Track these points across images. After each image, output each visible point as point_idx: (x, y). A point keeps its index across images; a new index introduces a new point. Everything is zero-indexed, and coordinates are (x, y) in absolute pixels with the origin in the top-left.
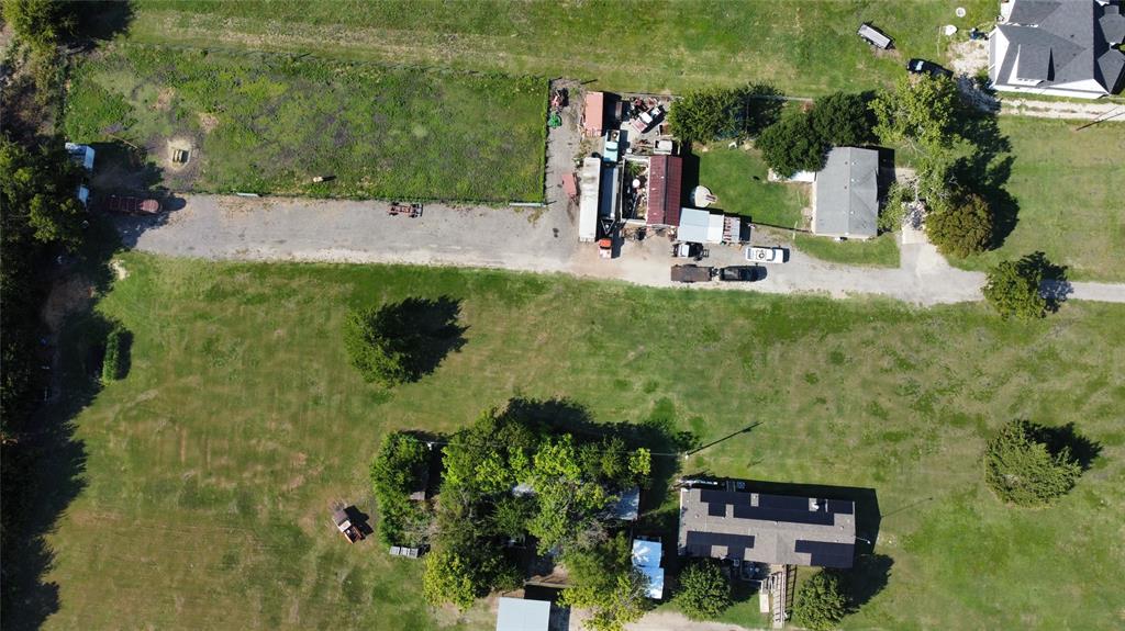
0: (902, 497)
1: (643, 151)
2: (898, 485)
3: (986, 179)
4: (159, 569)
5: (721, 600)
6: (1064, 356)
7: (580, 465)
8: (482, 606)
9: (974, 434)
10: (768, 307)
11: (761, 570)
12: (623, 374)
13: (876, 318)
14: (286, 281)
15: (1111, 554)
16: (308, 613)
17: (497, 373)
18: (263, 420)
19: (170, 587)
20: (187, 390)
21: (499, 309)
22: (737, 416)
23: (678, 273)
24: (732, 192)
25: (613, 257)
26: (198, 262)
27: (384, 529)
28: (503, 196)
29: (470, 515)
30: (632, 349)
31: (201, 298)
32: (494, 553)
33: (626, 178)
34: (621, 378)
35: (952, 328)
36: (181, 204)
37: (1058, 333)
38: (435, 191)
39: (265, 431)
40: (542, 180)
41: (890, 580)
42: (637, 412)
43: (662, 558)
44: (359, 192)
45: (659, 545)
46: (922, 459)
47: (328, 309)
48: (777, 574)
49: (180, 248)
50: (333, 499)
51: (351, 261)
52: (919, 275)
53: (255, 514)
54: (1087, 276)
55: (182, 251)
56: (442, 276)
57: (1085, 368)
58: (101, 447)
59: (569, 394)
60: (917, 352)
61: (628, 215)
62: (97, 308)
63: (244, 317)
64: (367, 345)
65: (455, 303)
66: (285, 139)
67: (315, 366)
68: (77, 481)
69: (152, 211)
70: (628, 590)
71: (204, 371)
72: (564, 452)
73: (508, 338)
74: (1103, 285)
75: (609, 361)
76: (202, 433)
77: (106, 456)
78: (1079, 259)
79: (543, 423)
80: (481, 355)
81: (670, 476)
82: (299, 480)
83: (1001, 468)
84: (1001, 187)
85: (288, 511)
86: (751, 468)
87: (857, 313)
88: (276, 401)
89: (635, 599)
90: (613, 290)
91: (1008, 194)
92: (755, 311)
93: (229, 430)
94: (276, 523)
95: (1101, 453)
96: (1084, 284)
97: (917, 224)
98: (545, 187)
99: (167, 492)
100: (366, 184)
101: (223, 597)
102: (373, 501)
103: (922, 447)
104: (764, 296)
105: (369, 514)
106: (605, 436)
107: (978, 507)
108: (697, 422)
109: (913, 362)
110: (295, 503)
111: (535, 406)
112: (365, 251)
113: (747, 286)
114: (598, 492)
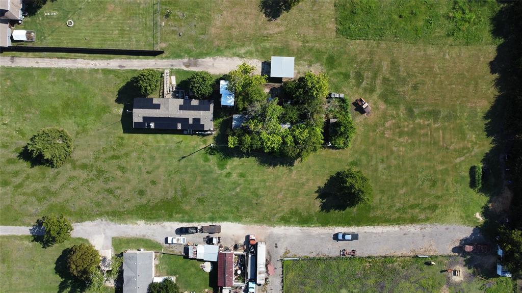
0: (111, 130)
1: (236, 288)
2: (112, 136)
3: (70, 283)
4: (446, 83)
5: (194, 82)
6: (34, 199)
7: (261, 139)
8: (301, 73)
9: (77, 161)
10: (174, 215)
11: (176, 95)
12: (242, 181)
13: (123, 213)
14: (401, 216)
15: (14, 109)
16: (378, 66)
17: (301, 178)
18: (406, 151)
19: (441, 75)
20: (442, 163)
21: (301, 209)
22: (188, 164)
23: (218, 229)
24: (193, 270)
25: (248, 236)
26: (443, 223)
27: (347, 105)
28: (302, 262)
29: (310, 114)
30: (238, 192)
31: (440, 206)
32: (297, 97)
33: (244, 274)
34: (243, 179)
35: (87, 210)
36: (454, 250)
37: (37, 210)
38: (334, 263)
39: (404, 146)
40: (284, 271)
41: (117, 93)
42: (234, 163)
43: (221, 98)
44: (370, 260)
45: (223, 104)
46: (102, 148)
47: (381, 204)
48: (168, 94)
49: (452, 229)
50: (372, 117)
51: (372, 227)
52: (103, 234)
53: (406, 109)
54: (21, 238)
55: (451, 227)
56: (329, 223)
57: (24, 194)
58: (478, 135)
59: (266, 170)
60: (103, 198)
61: (243, 256)
62: (488, 198)
63: (419, 198)
64: (362, 189)
65: (322, 210)
66: (408, 284)
67: (384, 177)
68: (488, 119)
69: (467, 246)
70: (237, 85)
71: (435, 172)
72: (269, 144)
73: (296, 194)
74: (15, 234)
75: (248, 186)
76: (433, 144)
77: (475, 131)
78: (26, 246)
79: (278, 156)
80: (308, 186)
81: (219, 134)
82: (387, 125)
83: (65, 145)
84: (64, 279)
85: (391, 111)
86: (181, 140)
87: (132, 214)
88: (401, 160)
89: (233, 81)
90: (248, 220)
91: (60, 276)
92: (180, 213)
93: (421, 146)
94: (396, 105)
95: (18, 154)
96: (24, 234)
97: (105, 259)
98: (283, 267)
99: (446, 116)
100: (368, 264)
101: (417, 71)
102: (353, 117)
103: (102, 153)
104: (176, 221)
105: (355, 111)
106: (250, 152)
107: (76, 128)
108: (207, 160)
109: (106, 193)
110: (388, 114)
111: (282, 164)
112: (365, 232)
113: (185, 225)
114: (252, 127)
